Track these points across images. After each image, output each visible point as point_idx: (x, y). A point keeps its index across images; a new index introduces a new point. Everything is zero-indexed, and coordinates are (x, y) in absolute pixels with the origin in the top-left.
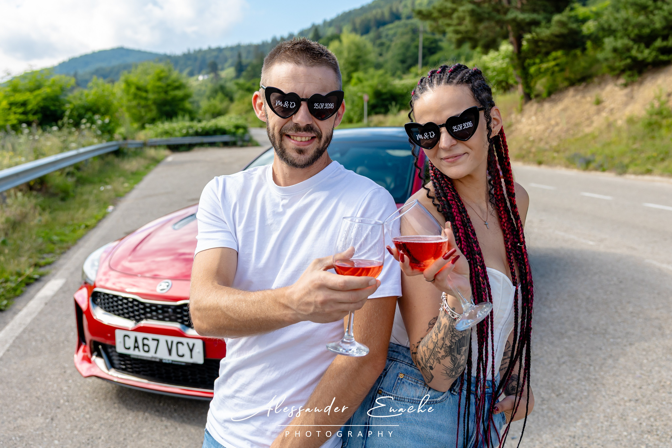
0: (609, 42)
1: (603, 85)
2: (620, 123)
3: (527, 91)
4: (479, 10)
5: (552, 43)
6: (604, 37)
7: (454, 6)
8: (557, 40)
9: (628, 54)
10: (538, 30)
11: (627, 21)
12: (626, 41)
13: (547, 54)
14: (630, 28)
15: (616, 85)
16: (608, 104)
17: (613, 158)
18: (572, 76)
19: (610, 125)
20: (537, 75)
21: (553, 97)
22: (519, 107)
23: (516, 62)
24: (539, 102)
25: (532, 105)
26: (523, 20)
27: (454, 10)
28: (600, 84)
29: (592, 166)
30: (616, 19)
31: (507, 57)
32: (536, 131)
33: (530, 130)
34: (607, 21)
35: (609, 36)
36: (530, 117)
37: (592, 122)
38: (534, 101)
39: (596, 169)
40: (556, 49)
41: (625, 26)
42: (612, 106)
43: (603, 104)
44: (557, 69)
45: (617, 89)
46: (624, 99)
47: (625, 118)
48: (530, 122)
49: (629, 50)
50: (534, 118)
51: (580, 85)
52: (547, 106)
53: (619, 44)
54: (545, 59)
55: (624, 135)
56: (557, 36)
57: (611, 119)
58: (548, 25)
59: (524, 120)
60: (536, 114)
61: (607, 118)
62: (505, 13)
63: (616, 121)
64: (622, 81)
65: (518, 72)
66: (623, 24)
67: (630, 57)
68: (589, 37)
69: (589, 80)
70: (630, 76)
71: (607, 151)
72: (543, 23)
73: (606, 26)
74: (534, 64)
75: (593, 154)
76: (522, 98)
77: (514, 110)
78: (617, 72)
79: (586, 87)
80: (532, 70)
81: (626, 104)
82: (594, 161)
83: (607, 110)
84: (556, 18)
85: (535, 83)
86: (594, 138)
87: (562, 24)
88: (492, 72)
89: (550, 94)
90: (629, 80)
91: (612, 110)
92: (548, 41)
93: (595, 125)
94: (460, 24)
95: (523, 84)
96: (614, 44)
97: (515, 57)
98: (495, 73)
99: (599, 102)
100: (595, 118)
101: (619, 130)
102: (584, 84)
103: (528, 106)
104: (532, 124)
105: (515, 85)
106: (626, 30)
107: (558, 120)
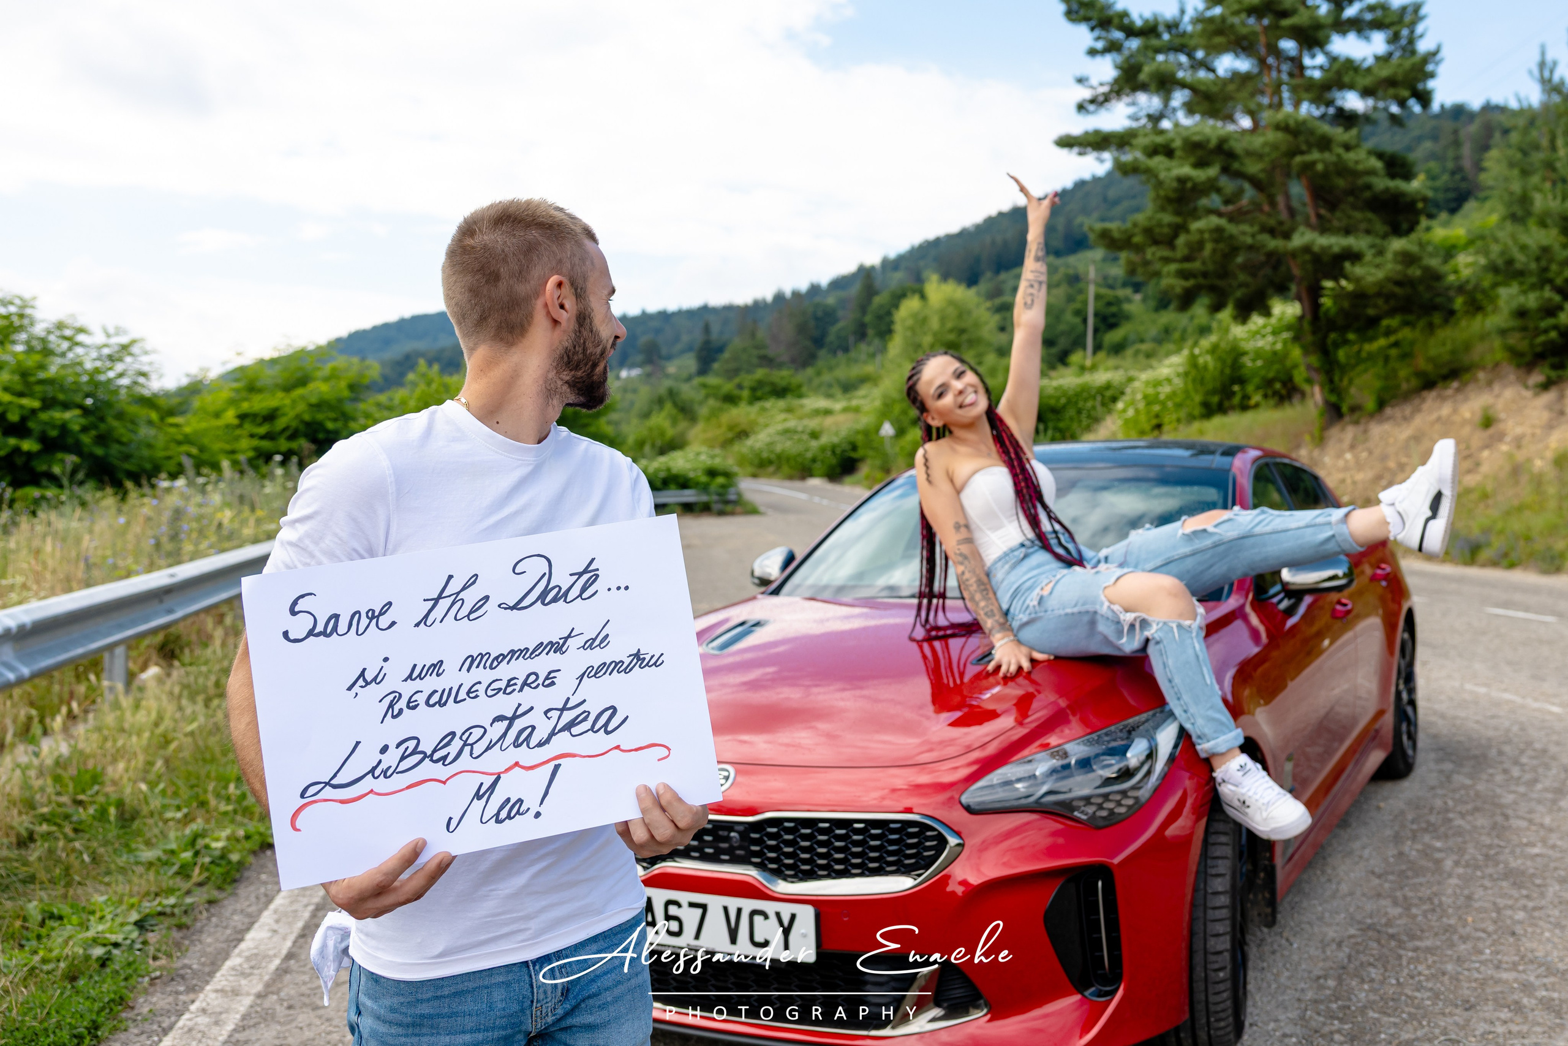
0: (1509, 296)
1: (1497, 387)
2: (1538, 463)
3: (1333, 399)
4: (1232, 229)
5: (1389, 297)
6: (1495, 285)
7: (1178, 220)
8: (1397, 290)
9: (1550, 321)
10: (1358, 270)
11: (1545, 250)
12: (1548, 293)
13: (1374, 322)
14: (1554, 267)
15: (1527, 387)
16: (1512, 427)
17: (1528, 539)
18: (1428, 368)
19: (1516, 471)
20: (1354, 367)
21: (1388, 411)
22: (1316, 432)
23: (1309, 338)
24: (1356, 423)
25: (1343, 429)
26: (1324, 249)
27: (1178, 229)
28: (1490, 384)
29: (1485, 555)
30: (1523, 248)
31: (1289, 328)
32: (1354, 483)
33: (1343, 481)
34: (1503, 253)
35: (1506, 284)
36: (1340, 455)
37: (1478, 464)
38: (1347, 419)
39: (1494, 563)
40: (1391, 313)
41: (1544, 263)
42: (1519, 430)
43: (1501, 426)
44: (1394, 352)
45: (1528, 394)
46: (1546, 415)
47: (1549, 455)
48: (1341, 463)
49: (1551, 311)
50: (1348, 456)
51: (1446, 388)
52: (1377, 430)
53: (1532, 300)
54: (1370, 333)
55: (1551, 490)
56: (1398, 283)
57: (1520, 456)
58: (1378, 260)
59: (1327, 460)
60: (1352, 447)
61: (1510, 456)
62: (1287, 236)
63: (1529, 460)
64: (1537, 378)
65: (1314, 360)
66: (1538, 259)
67: (1555, 327)
68: (1461, 289)
69: (1467, 376)
70: (1554, 367)
71: (1516, 525)
72: (1369, 257)
73: (1500, 262)
74: (1346, 342)
75: (1486, 531)
76: (1322, 415)
77: (1307, 438)
78: (1528, 358)
79: (1458, 390)
80: (1342, 354)
81: (1550, 427)
82: (1488, 544)
83: (1508, 439)
84: (1397, 244)
85: (1351, 381)
86: (1485, 496)
87: (1408, 259)
88: (1254, 360)
89: (1381, 404)
90: (1553, 374)
91: (1518, 442)
92: (1379, 294)
93: (1485, 468)
94: (1187, 259)
95: (1322, 387)
96: (1522, 299)
97: (1306, 326)
98: (1259, 363)
99: (1488, 422)
100: (1486, 453)
101: (1538, 482)
102: (1455, 384)
103: (1334, 432)
104: (1346, 469)
105: (1306, 387)
106: (1545, 270)
107: (1404, 460)
